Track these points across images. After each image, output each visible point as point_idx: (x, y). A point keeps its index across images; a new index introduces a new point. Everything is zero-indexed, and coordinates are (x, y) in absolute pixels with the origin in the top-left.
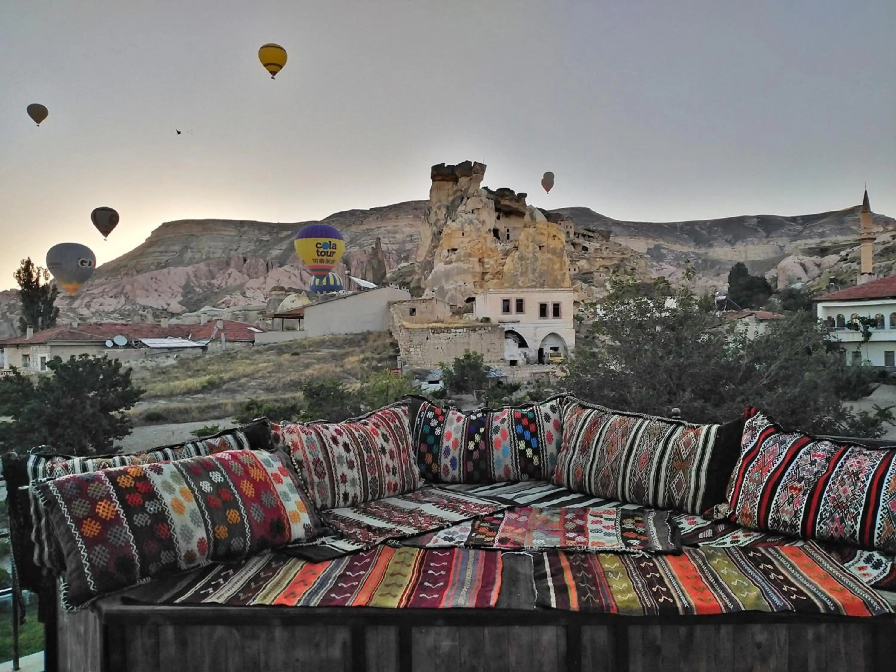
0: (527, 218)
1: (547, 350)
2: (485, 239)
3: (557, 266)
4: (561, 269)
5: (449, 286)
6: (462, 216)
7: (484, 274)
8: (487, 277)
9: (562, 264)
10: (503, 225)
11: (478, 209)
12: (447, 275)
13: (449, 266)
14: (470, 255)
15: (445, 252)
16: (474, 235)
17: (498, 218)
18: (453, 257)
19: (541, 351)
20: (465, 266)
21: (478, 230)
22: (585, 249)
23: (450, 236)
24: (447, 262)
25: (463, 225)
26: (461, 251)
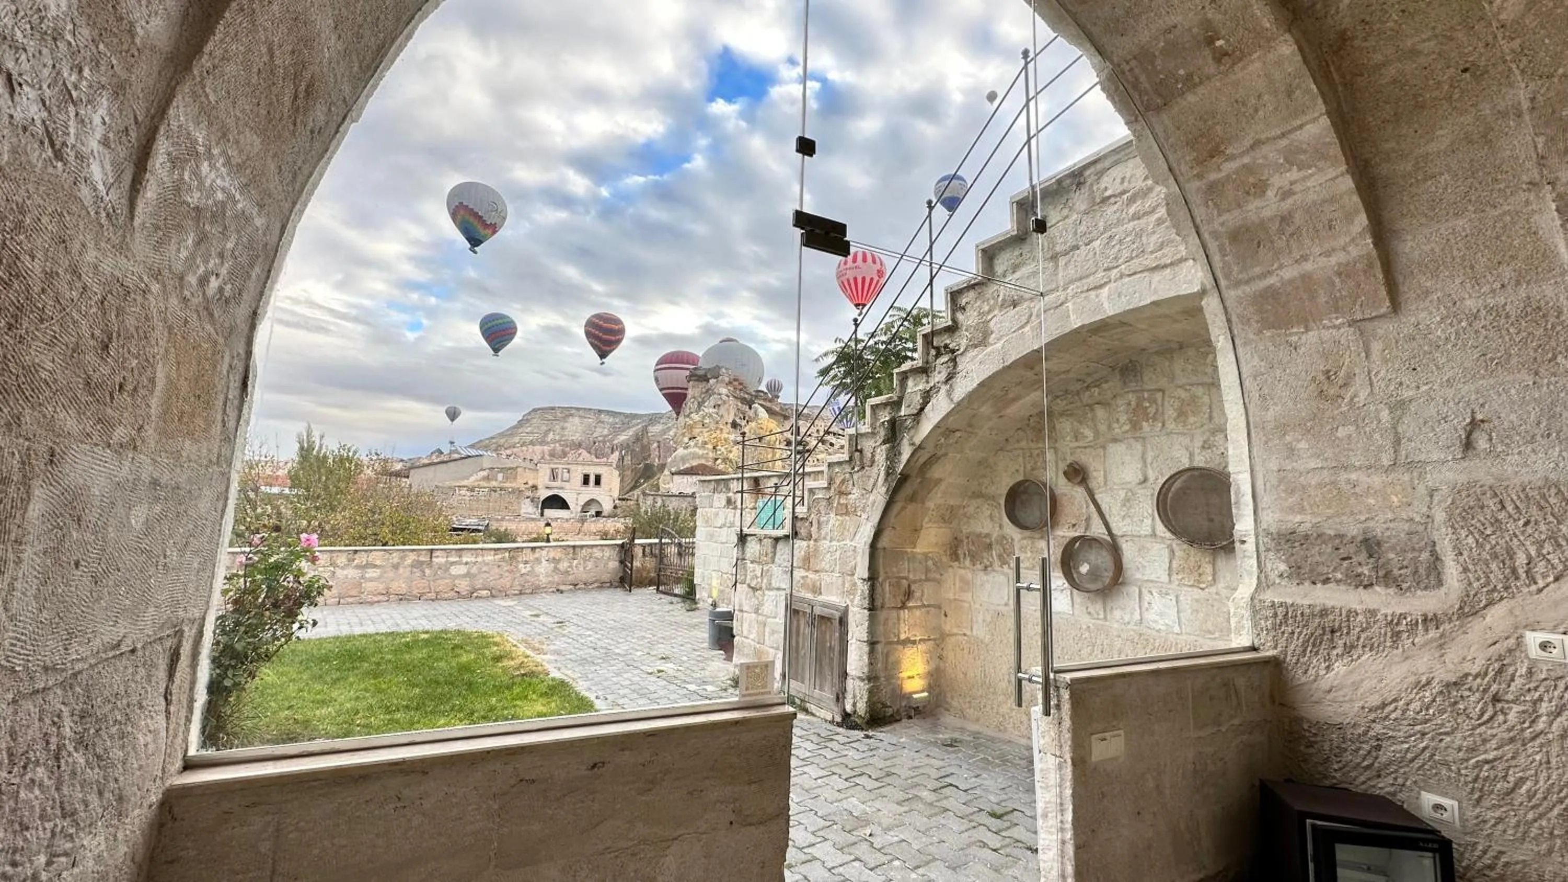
7: (716, 459)
13: (686, 452)
14: (706, 443)
15: (686, 440)
16: (713, 426)
18: (692, 443)
20: (701, 452)
22: (832, 445)
23: (691, 427)
24: (685, 448)
25: (704, 417)
26: (700, 439)
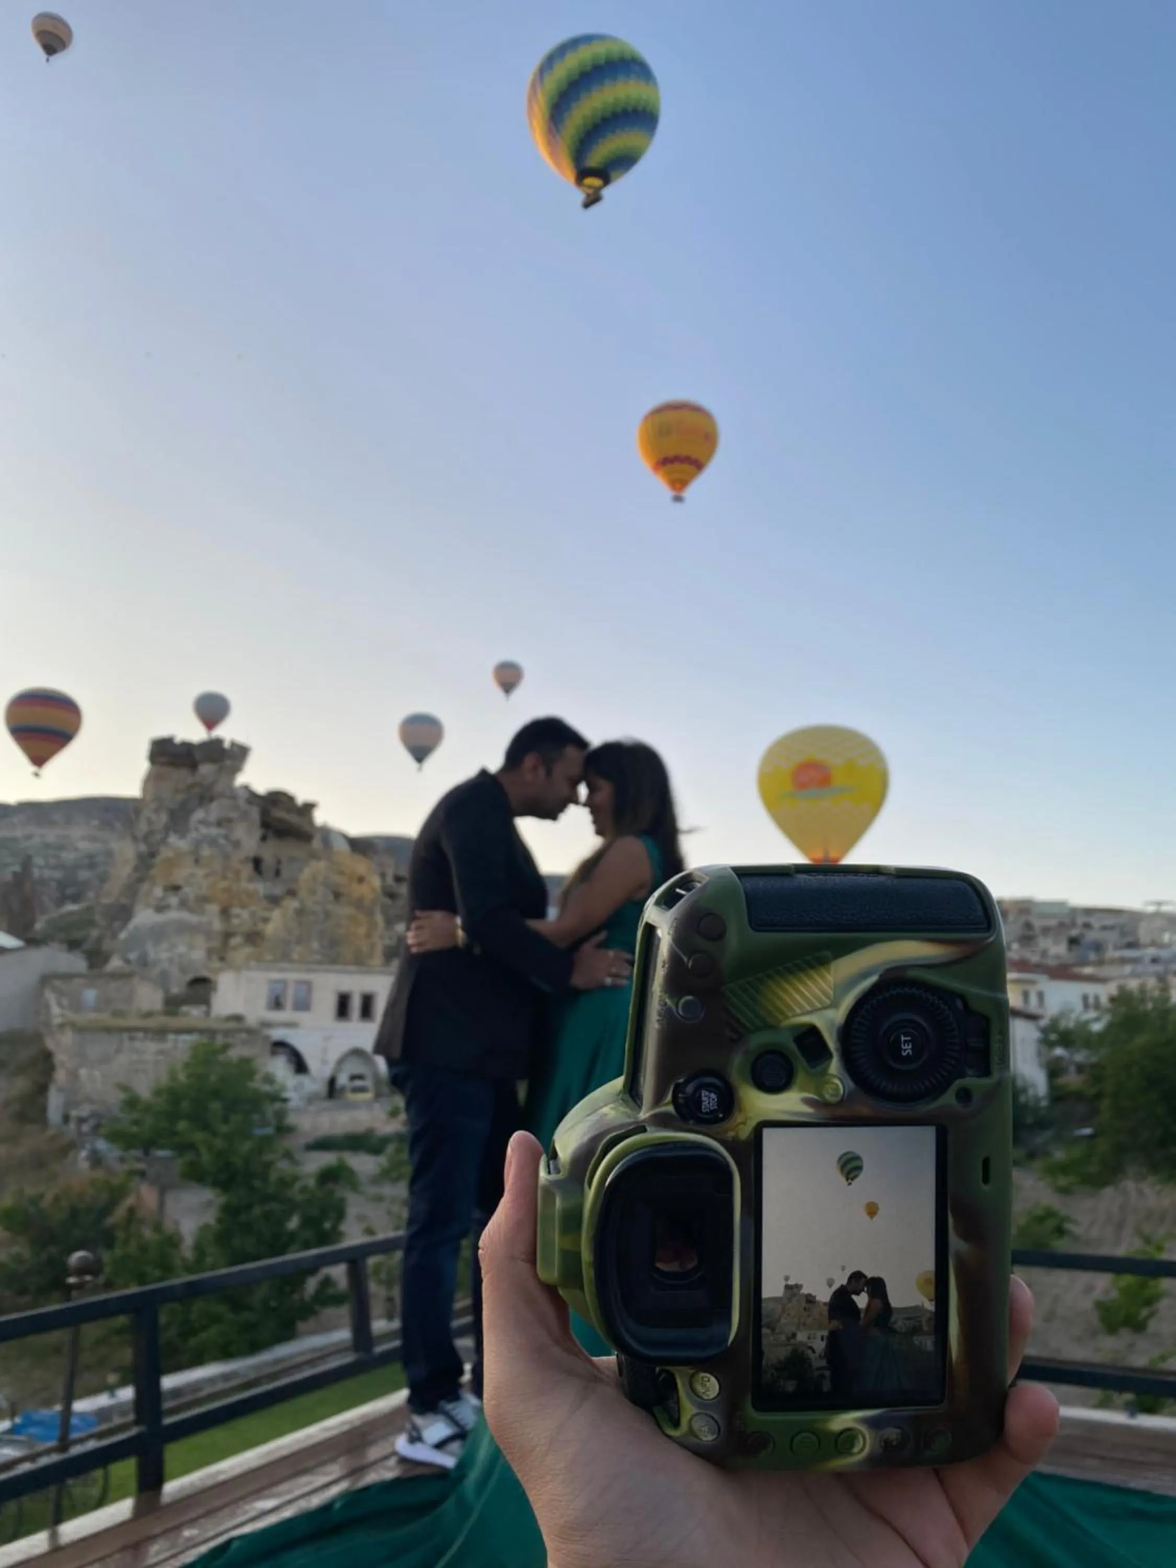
0: (316, 844)
1: (343, 1080)
2: (237, 873)
3: (362, 930)
4: (368, 935)
5: (160, 954)
6: (197, 829)
7: (228, 935)
8: (236, 941)
9: (372, 926)
10: (270, 852)
11: (229, 821)
12: (158, 934)
13: (160, 918)
14: (206, 900)
15: (158, 892)
16: (217, 865)
17: (264, 838)
18: (174, 900)
19: (332, 1082)
20: (195, 919)
21: (227, 857)
23: (171, 863)
24: (161, 908)
25: (197, 844)
26: (189, 891)
